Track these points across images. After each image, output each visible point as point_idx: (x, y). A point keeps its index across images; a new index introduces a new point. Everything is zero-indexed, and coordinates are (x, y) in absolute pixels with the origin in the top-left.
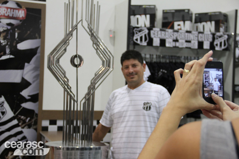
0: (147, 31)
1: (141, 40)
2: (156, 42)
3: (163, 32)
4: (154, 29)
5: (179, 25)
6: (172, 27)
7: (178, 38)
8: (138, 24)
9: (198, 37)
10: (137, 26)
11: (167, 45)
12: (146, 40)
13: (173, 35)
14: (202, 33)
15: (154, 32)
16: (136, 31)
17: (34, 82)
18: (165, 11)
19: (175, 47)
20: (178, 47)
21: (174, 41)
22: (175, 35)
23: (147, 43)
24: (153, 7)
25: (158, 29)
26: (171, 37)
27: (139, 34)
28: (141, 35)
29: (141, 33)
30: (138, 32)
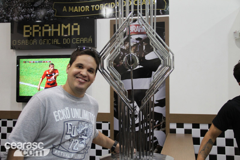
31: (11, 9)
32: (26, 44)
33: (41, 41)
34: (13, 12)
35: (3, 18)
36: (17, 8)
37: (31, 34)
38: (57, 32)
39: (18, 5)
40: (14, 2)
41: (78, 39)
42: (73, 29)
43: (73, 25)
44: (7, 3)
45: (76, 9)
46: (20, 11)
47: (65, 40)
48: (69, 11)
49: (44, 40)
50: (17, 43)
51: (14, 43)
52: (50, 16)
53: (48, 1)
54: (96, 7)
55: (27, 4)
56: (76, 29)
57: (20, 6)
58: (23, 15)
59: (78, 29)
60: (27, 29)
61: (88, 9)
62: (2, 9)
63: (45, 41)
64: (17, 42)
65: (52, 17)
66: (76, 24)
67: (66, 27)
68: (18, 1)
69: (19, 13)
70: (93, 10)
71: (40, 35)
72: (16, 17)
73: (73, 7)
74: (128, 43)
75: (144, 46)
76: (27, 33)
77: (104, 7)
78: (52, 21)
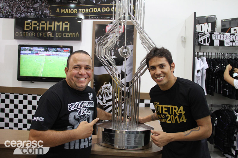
0: (209, 35)
1: (204, 42)
2: (217, 43)
3: (222, 35)
4: (215, 33)
5: (235, 30)
6: (230, 32)
7: (235, 39)
8: (202, 30)
10: (201, 31)
11: (225, 45)
13: (231, 37)
15: (215, 35)
16: (201, 35)
17: (129, 73)
18: (224, 20)
19: (232, 46)
20: (235, 46)
21: (231, 41)
22: (232, 37)
23: (209, 44)
24: (214, 16)
25: (218, 33)
26: (228, 39)
27: (203, 37)
28: (204, 38)
29: (204, 36)
30: (202, 36)
31: (15, 8)
33: (38, 34)
34: (17, 11)
35: (9, 15)
36: (20, 7)
37: (30, 28)
38: (52, 27)
39: (21, 5)
40: (18, 3)
41: (67, 34)
42: (64, 26)
43: (64, 22)
44: (12, 3)
45: (67, 11)
47: (57, 34)
48: (61, 12)
50: (19, 34)
51: (17, 35)
52: (46, 15)
53: (45, 4)
54: (82, 10)
55: (28, 5)
56: (66, 26)
57: (22, 7)
58: (24, 13)
59: (68, 26)
60: (28, 24)
61: (76, 11)
62: (7, 8)
63: (41, 34)
65: (48, 16)
66: (67, 22)
67: (58, 24)
68: (21, 2)
69: (22, 11)
71: (37, 30)
72: (19, 15)
73: (64, 9)
76: (27, 27)
77: (88, 11)
78: (48, 19)
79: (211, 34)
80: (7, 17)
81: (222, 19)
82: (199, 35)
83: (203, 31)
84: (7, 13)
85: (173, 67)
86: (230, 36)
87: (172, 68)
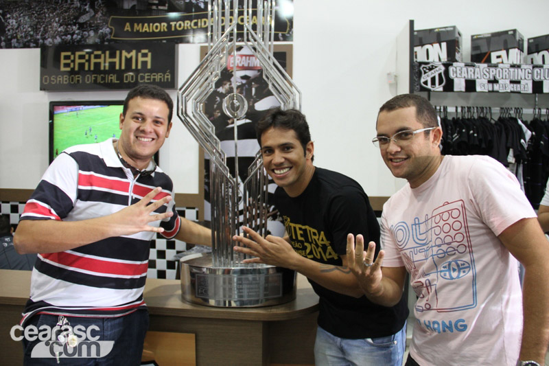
0: (443, 68)
1: (433, 82)
2: (459, 85)
3: (470, 69)
4: (455, 64)
5: (499, 57)
6: (488, 61)
7: (497, 77)
8: (428, 59)
9: (532, 74)
10: (426, 61)
11: (478, 89)
12: (440, 83)
13: (489, 72)
14: (541, 67)
15: (454, 69)
16: (425, 69)
18: (475, 37)
19: (493, 91)
20: (498, 92)
21: (489, 82)
22: (491, 72)
23: (444, 87)
24: (452, 29)
25: (463, 65)
26: (485, 76)
27: (430, 73)
28: (433, 75)
29: (433, 71)
30: (427, 71)
31: (41, 26)
32: (65, 83)
33: (88, 77)
34: (46, 31)
35: (29, 41)
36: (50, 25)
37: (72, 65)
38: (115, 63)
39: (53, 20)
40: (47, 15)
41: (147, 76)
42: (141, 59)
43: (140, 52)
44: (35, 17)
45: (146, 28)
46: (56, 31)
47: (127, 76)
48: (135, 30)
49: (93, 76)
50: (50, 80)
51: (46, 81)
52: (104, 38)
53: (100, 15)
54: (178, 25)
55: (68, 18)
56: (145, 59)
57: (56, 22)
58: (60, 37)
59: (149, 59)
60: (67, 57)
61: (165, 28)
62: (27, 26)
64: (50, 78)
65: (107, 39)
66: (146, 51)
67: (129, 56)
68: (53, 14)
69: (55, 33)
70: (173, 29)
71: (86, 68)
72: (50, 40)
73: (140, 25)
74: (229, 83)
75: (254, 90)
76: (67, 65)
77: (190, 26)
78: (107, 45)
79: (447, 66)
80: (26, 46)
81: (473, 34)
82: (421, 68)
83: (430, 60)
84: (26, 37)
85: (310, 151)
86: (488, 70)
87: (307, 152)
